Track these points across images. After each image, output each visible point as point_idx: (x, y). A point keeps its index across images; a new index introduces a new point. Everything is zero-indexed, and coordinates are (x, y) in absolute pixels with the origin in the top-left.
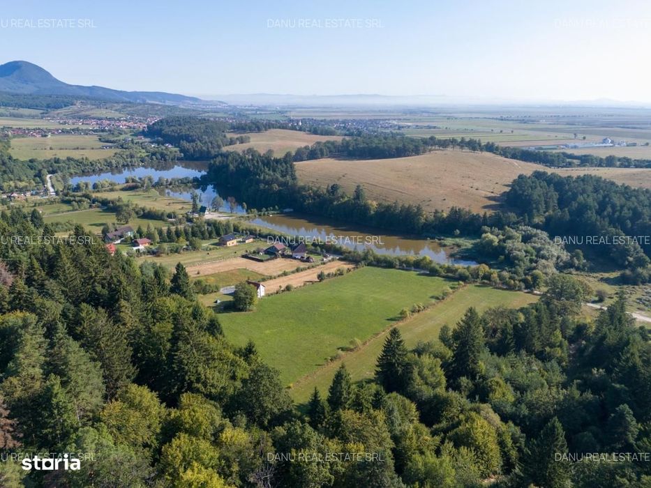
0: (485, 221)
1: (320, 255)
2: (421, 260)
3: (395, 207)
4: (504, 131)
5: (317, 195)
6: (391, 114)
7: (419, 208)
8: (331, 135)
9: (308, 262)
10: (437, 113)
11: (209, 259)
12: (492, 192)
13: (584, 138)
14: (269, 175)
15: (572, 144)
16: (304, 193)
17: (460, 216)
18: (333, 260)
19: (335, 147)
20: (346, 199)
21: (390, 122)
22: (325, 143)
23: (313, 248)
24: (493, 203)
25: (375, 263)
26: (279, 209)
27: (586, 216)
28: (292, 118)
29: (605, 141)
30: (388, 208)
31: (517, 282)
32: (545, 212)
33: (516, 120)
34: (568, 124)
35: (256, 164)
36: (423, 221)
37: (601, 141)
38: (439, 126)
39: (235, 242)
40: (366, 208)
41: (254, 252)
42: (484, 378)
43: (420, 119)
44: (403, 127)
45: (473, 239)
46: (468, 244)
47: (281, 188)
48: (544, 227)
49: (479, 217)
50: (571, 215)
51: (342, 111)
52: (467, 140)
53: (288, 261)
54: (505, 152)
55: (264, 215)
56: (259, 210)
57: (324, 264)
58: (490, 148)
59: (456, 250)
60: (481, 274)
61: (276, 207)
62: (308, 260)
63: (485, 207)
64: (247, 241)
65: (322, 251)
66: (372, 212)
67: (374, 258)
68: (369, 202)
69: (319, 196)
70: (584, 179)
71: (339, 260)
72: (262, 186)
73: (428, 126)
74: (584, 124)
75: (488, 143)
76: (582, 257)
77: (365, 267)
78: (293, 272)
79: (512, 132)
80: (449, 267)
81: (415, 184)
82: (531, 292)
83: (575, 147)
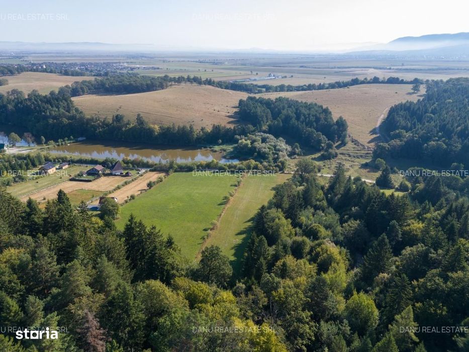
0: (234, 132)
1: (133, 170)
2: (211, 163)
3: (174, 127)
4: (207, 71)
5: (105, 124)
6: (118, 58)
7: (191, 128)
8: (81, 76)
9: (128, 176)
10: (151, 58)
11: (42, 187)
12: (228, 113)
13: (257, 74)
14: (55, 111)
15: (253, 78)
16: (93, 123)
17: (219, 130)
18: (146, 172)
19: (92, 85)
20: (132, 125)
21: (122, 64)
22: (82, 83)
23: (125, 165)
24: (232, 119)
25: (179, 170)
26: (74, 138)
27: (291, 122)
28: (32, 62)
29: (270, 75)
30: (168, 129)
31: (274, 168)
32: (267, 122)
33: (210, 63)
34: (242, 65)
35: (35, 103)
36: (195, 136)
37: (268, 75)
38: (160, 67)
39: (54, 169)
40: (151, 131)
41: (79, 175)
42: (307, 226)
43: (143, 62)
44: (134, 68)
45: (231, 145)
46: (229, 148)
47: (70, 121)
48: (269, 132)
49: (231, 129)
50: (283, 123)
51: (75, 56)
52: (192, 77)
53: (111, 179)
54: (220, 85)
55: (62, 144)
56: (56, 141)
57: (142, 175)
58: (209, 82)
59: (225, 154)
60: (252, 166)
61: (71, 137)
62: (127, 175)
63: (229, 123)
64: (64, 168)
65: (133, 166)
66: (156, 134)
67: (178, 166)
68: (152, 126)
69: (107, 125)
70: (280, 100)
71: (150, 171)
72: (51, 121)
73: (153, 68)
74: (251, 65)
75: (207, 79)
76: (299, 148)
77: (173, 173)
78: (123, 185)
79: (213, 71)
80: (230, 165)
81: (177, 110)
82: (283, 173)
83: (255, 80)
